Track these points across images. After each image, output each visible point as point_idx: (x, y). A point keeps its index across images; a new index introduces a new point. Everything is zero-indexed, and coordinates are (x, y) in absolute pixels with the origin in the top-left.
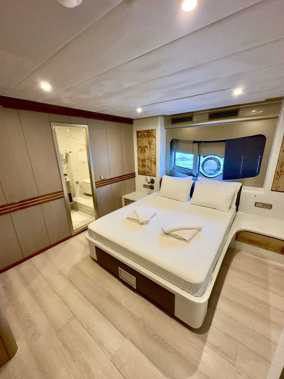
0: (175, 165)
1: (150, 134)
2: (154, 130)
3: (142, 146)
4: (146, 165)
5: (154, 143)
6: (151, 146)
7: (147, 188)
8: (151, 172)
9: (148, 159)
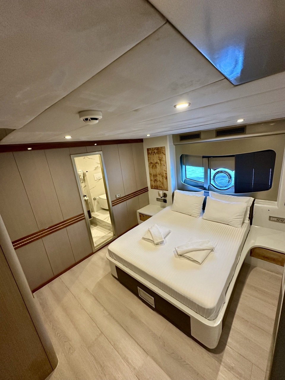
0: (186, 178)
1: (160, 151)
2: (163, 148)
3: (153, 162)
4: (158, 180)
5: (164, 159)
6: (162, 162)
7: (161, 201)
8: (163, 186)
9: (159, 174)
